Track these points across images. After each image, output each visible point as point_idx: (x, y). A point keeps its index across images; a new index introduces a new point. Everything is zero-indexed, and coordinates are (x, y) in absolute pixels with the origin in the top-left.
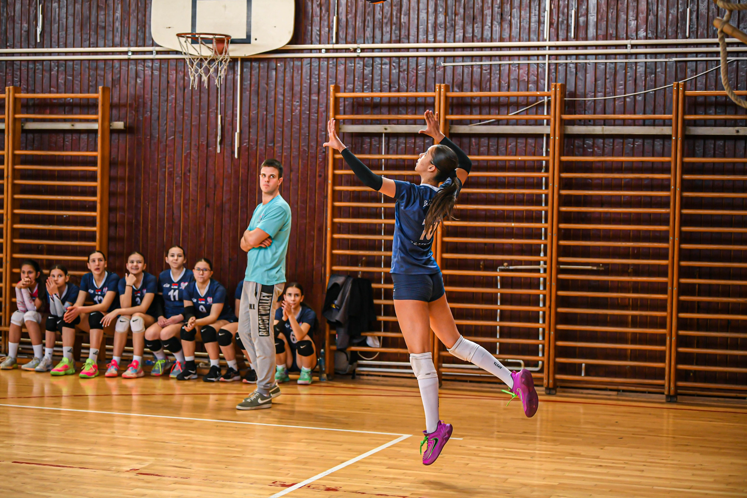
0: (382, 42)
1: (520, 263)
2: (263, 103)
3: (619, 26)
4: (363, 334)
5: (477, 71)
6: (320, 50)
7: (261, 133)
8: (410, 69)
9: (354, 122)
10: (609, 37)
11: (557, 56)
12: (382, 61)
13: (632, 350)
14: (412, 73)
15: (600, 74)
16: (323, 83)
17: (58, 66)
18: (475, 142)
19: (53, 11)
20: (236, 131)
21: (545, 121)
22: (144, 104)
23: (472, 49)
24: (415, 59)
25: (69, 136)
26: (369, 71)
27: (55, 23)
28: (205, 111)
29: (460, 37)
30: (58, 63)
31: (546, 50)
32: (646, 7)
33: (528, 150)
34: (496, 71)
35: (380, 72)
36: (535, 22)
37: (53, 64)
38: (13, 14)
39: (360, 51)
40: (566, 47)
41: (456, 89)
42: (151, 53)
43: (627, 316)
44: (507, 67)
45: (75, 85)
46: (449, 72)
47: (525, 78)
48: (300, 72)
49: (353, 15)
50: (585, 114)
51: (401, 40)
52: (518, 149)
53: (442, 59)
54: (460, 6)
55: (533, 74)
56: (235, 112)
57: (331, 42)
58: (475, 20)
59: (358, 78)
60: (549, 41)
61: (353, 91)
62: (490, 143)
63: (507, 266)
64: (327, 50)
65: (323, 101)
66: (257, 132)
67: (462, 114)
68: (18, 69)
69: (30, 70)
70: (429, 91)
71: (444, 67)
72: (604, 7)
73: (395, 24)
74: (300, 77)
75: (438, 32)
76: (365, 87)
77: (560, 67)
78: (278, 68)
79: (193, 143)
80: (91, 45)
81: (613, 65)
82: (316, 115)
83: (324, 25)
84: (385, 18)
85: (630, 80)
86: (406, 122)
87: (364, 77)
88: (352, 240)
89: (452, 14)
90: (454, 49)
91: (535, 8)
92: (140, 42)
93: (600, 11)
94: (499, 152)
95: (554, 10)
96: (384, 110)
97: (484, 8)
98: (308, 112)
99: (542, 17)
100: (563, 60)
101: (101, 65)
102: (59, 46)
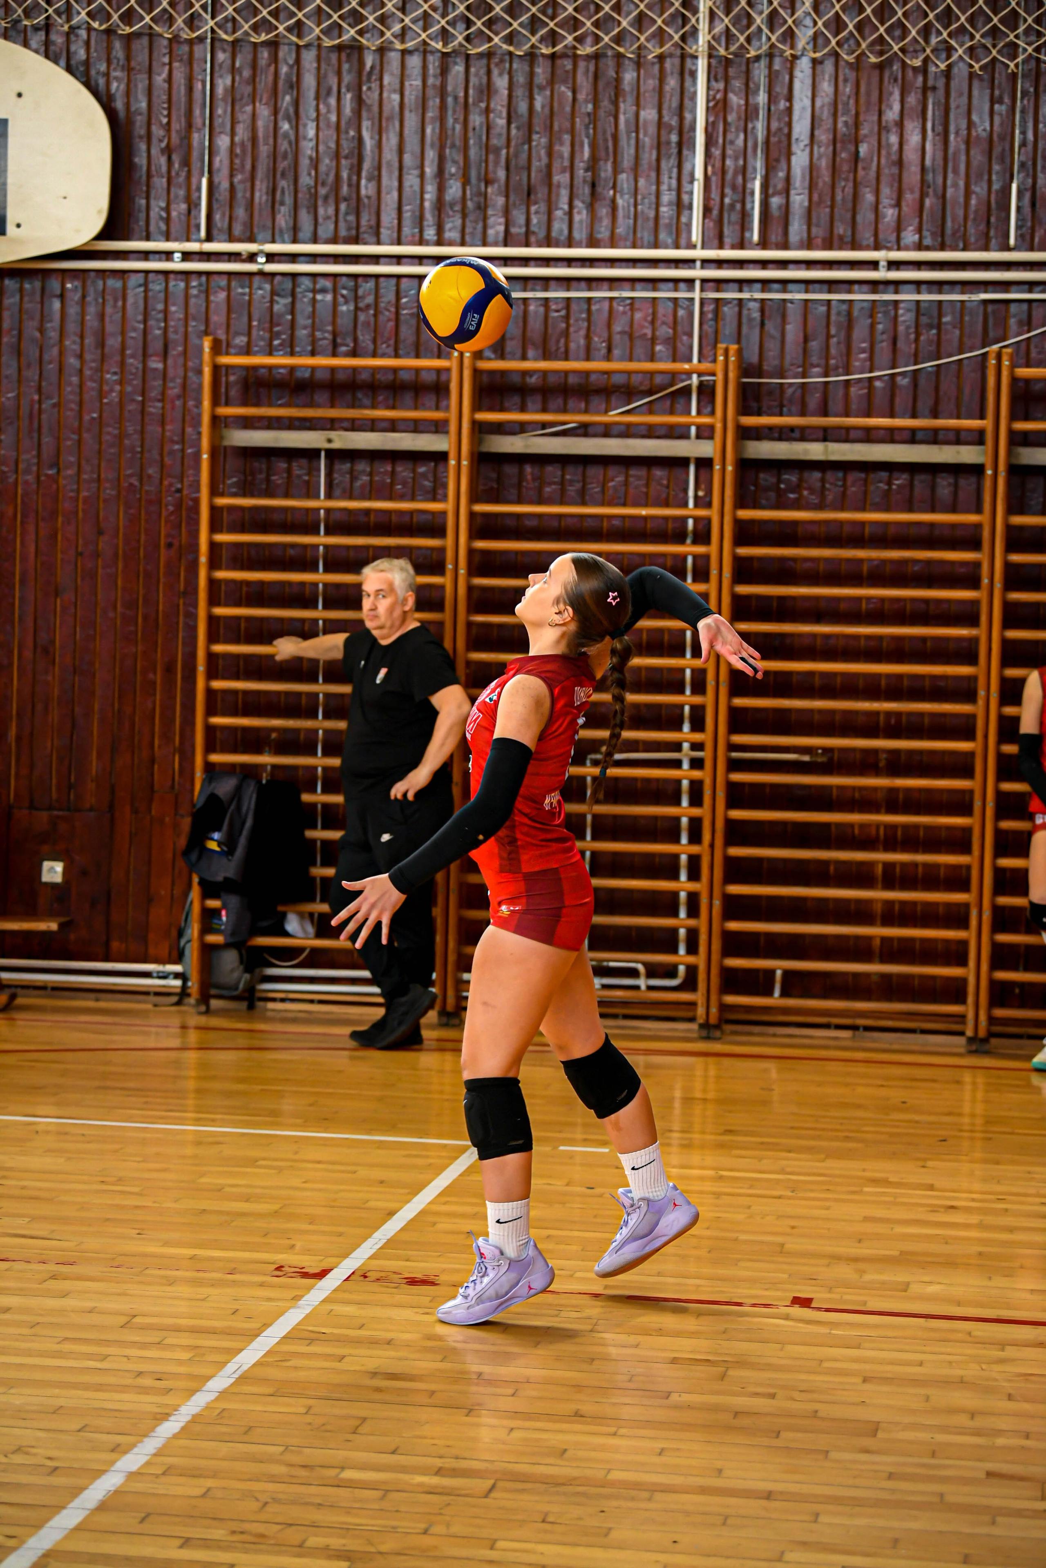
0: (315, 240)
1: (633, 746)
2: (32, 374)
3: (859, 218)
4: (280, 908)
5: (536, 312)
6: (168, 255)
7: (26, 443)
8: (382, 305)
9: (247, 423)
10: (836, 244)
11: (719, 284)
12: (315, 283)
13: (884, 939)
14: (387, 315)
15: (815, 325)
16: (176, 332)
18: (532, 474)
21: (693, 430)
23: (526, 261)
24: (393, 281)
26: (285, 305)
29: (497, 233)
31: (694, 268)
32: (919, 177)
33: (653, 493)
34: (581, 312)
35: (310, 309)
36: (670, 204)
39: (263, 260)
40: (741, 264)
43: (871, 864)
44: (606, 305)
47: (646, 331)
48: (120, 303)
49: (247, 174)
50: (781, 415)
51: (361, 236)
52: (632, 491)
54: (497, 163)
55: (664, 323)
57: (194, 237)
58: (532, 197)
59: (259, 321)
60: (703, 248)
61: (247, 351)
62: (568, 477)
64: (187, 256)
65: (175, 372)
66: (18, 441)
67: (502, 410)
70: (426, 357)
72: (825, 176)
74: (120, 314)
75: (447, 220)
76: (276, 342)
77: (726, 309)
78: (69, 295)
81: (845, 307)
82: (159, 405)
83: (177, 196)
84: (323, 184)
85: (882, 341)
86: (373, 426)
87: (272, 320)
88: (246, 693)
89: (479, 180)
91: (670, 172)
93: (817, 184)
94: (587, 498)
95: (714, 179)
96: (321, 397)
97: (554, 170)
98: (140, 398)
99: (687, 193)
100: (733, 291)
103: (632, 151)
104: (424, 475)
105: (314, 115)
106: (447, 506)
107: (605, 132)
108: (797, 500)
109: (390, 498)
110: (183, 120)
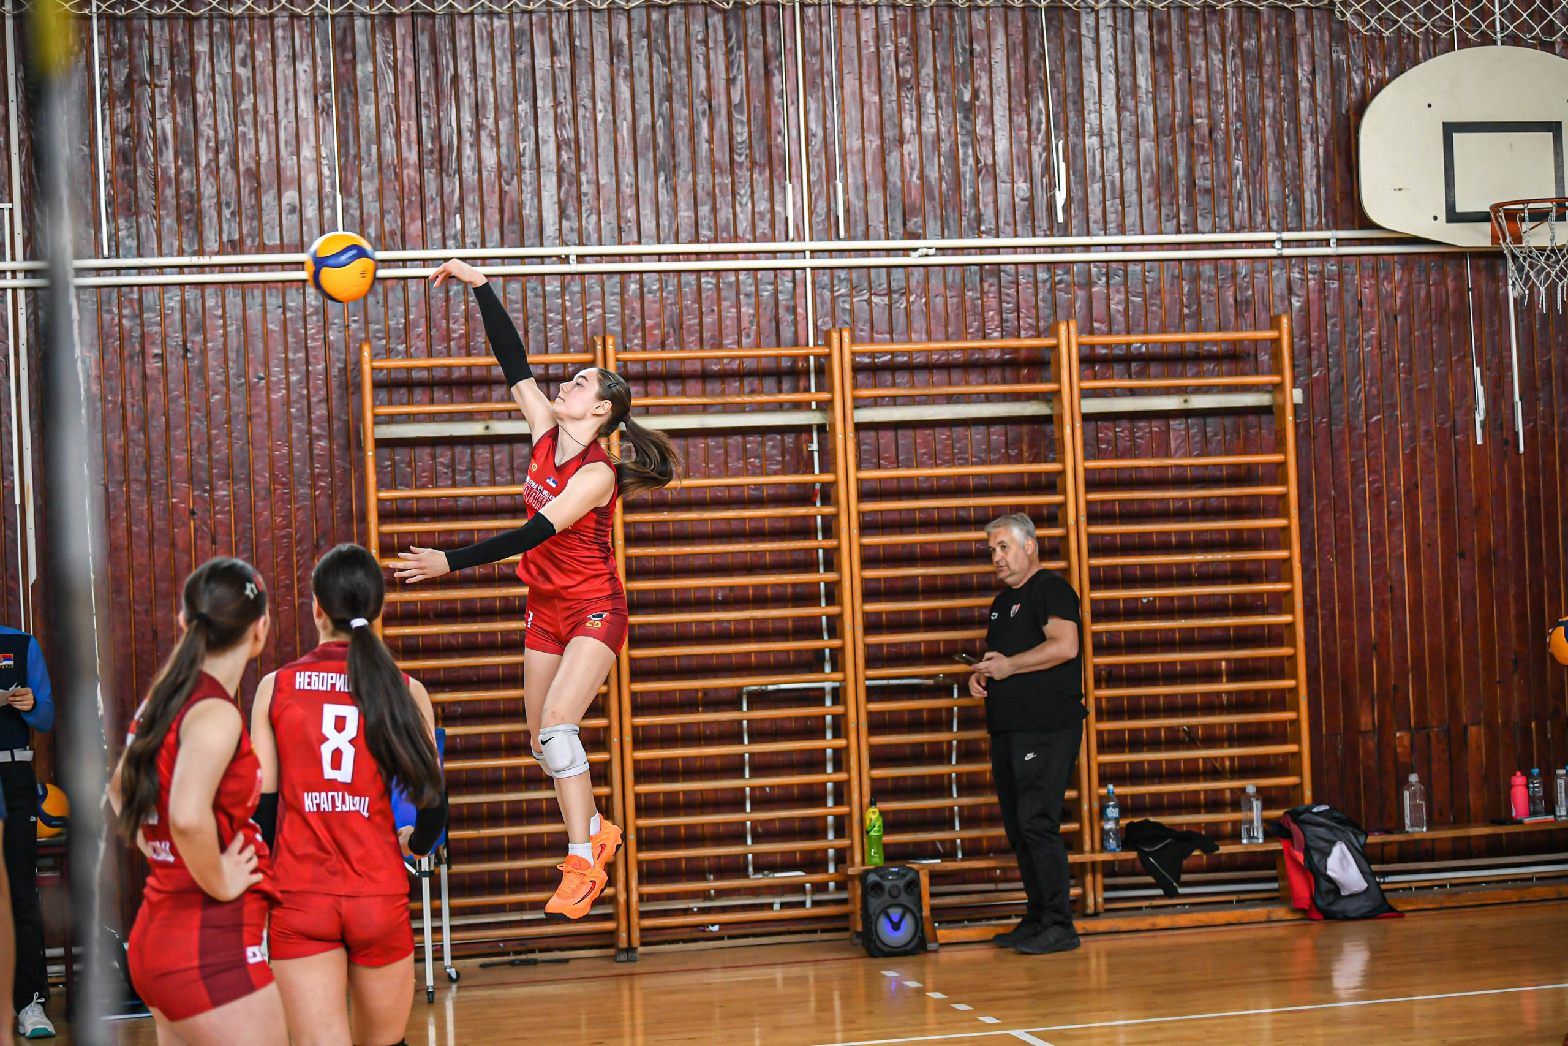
7: (1562, 400)
17: (1107, 275)
19: (1089, 156)
27: (1094, 182)
28: (1444, 361)
30: (1107, 268)
37: (1094, 270)
38: (990, 161)
42: (1326, 242)
45: (1150, 317)
56: (1506, 361)
66: (1553, 398)
68: (1011, 282)
69: (1040, 285)
79: (1423, 427)
80: (1182, 230)
92: (1292, 221)
101: (1207, 270)
102: (1106, 232)
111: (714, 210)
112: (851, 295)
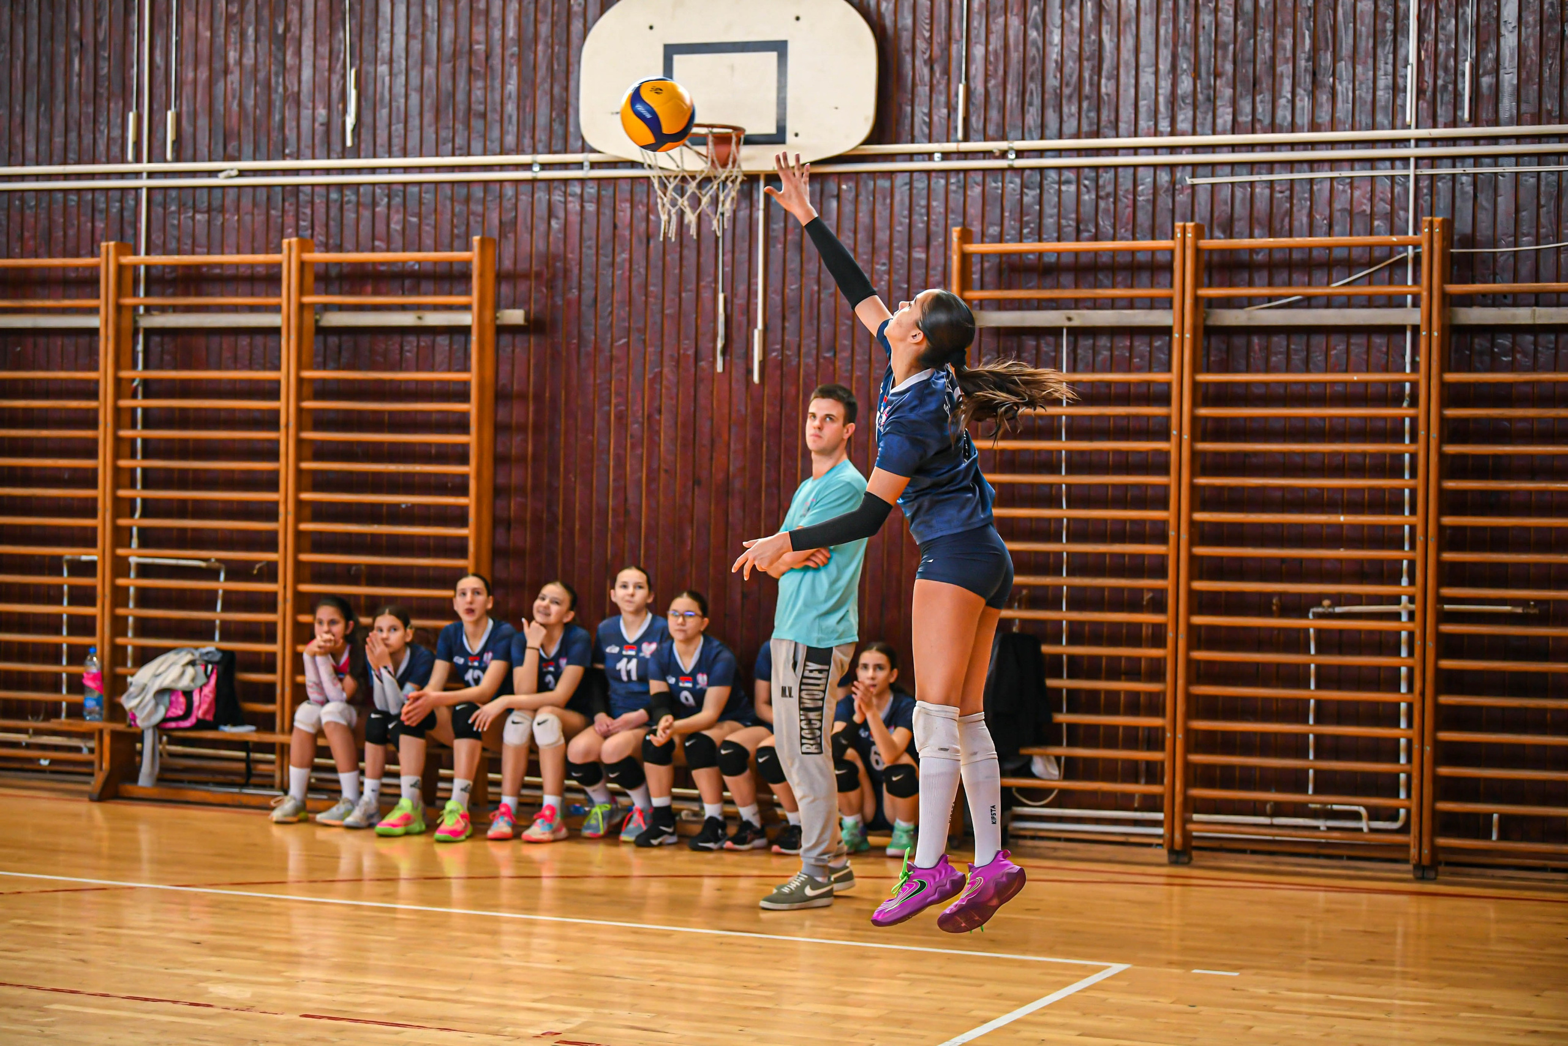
0: (1060, 136)
1: (1357, 599)
2: (812, 267)
4: (1024, 751)
5: (1261, 194)
6: (930, 156)
7: (807, 330)
8: (1121, 193)
9: (1002, 305)
10: (1544, 118)
11: (1434, 160)
12: (1060, 176)
14: (1126, 201)
15: (1526, 196)
16: (937, 225)
17: (389, 196)
18: (1259, 345)
19: (379, 82)
20: (756, 326)
21: (1409, 298)
22: (566, 272)
23: (1251, 147)
24: (1131, 170)
25: (412, 339)
26: (1034, 197)
27: (383, 107)
28: (692, 286)
29: (1225, 122)
30: (389, 189)
31: (1409, 147)
33: (1372, 360)
34: (1304, 192)
35: (1056, 199)
36: (1386, 88)
37: (378, 191)
38: (296, 89)
39: (1013, 156)
40: (1454, 141)
41: (1217, 233)
42: (580, 165)
44: (1327, 185)
45: (424, 235)
46: (1203, 197)
47: (1364, 207)
48: (888, 201)
49: (1000, 80)
50: (1494, 282)
51: (1101, 131)
52: (1353, 357)
53: (1189, 169)
54: (1224, 57)
55: (1382, 200)
56: (753, 287)
57: (952, 138)
58: (1258, 87)
59: (1011, 212)
60: (1417, 127)
61: (1001, 239)
62: (1293, 347)
63: (1330, 606)
64: (946, 156)
65: (937, 261)
66: (800, 327)
67: (1231, 285)
68: (307, 202)
69: (331, 205)
70: (1161, 239)
71: (1193, 186)
72: (1533, 55)
73: (1087, 98)
74: (888, 211)
75: (1179, 112)
76: (1025, 231)
77: (1440, 184)
78: (844, 195)
79: (667, 352)
80: (457, 152)
81: (1554, 178)
83: (938, 102)
84: (1068, 85)
86: (1112, 304)
87: (1022, 210)
89: (1208, 74)
90: (1213, 148)
91: (1386, 58)
92: (558, 144)
93: (1525, 63)
94: (1311, 366)
95: (1427, 63)
96: (1067, 278)
97: (1277, 61)
98: (906, 286)
99: (1402, 77)
100: (1447, 167)
101: (478, 192)
102: (390, 155)
103: (1351, 41)
104: (1159, 348)
105: (1058, 22)
106: (1172, 377)
107: (1324, 24)
108: (1512, 362)
109: (1129, 370)
110: (943, 33)
111: (80, 136)
112: (179, 212)
